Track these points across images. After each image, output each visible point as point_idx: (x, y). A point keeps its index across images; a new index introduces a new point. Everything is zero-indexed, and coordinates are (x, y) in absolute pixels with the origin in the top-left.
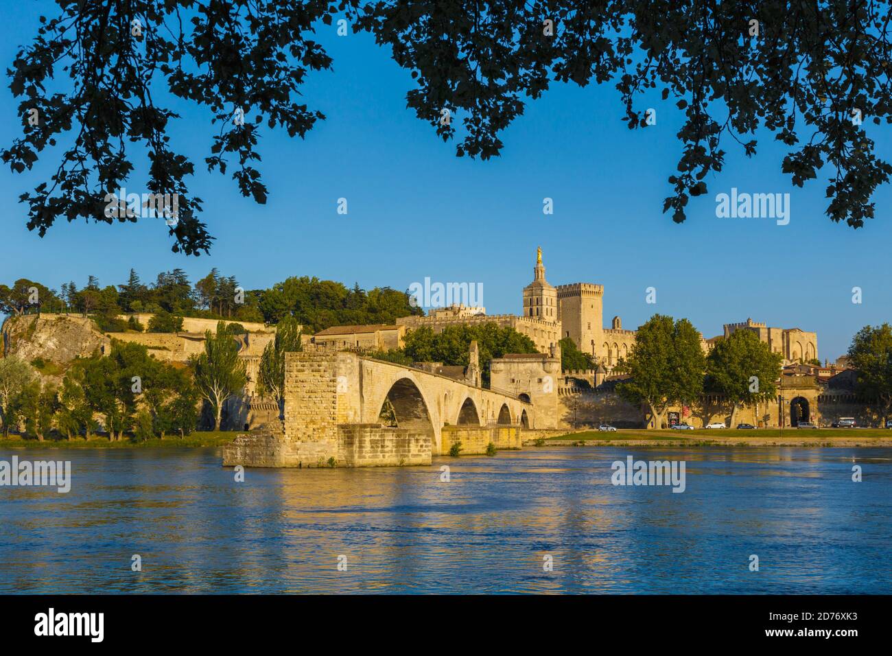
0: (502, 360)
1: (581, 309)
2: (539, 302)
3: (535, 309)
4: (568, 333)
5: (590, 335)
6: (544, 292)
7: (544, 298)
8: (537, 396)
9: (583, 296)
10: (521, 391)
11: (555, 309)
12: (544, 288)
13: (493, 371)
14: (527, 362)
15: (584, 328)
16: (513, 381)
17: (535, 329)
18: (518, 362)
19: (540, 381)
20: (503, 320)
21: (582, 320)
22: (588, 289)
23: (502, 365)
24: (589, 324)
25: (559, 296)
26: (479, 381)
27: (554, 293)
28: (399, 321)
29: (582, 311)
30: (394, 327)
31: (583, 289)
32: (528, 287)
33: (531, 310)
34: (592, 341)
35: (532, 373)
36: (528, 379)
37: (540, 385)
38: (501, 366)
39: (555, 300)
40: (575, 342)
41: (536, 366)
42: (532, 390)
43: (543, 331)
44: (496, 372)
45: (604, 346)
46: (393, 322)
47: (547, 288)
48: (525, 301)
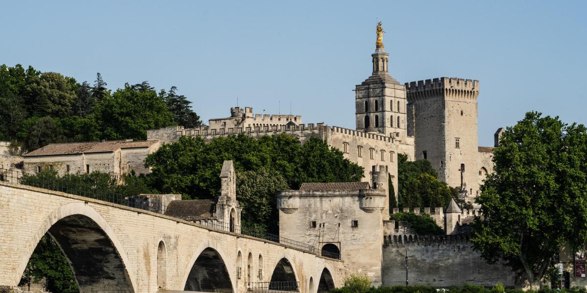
0: (297, 193)
1: (444, 117)
2: (380, 106)
3: (372, 116)
4: (425, 154)
5: (460, 157)
6: (388, 91)
7: (387, 100)
8: (351, 247)
9: (448, 98)
10: (327, 239)
11: (404, 117)
12: (386, 85)
13: (283, 210)
14: (335, 196)
15: (449, 146)
16: (314, 224)
17: (360, 147)
18: (321, 196)
19: (355, 224)
20: (309, 132)
21: (447, 133)
22: (456, 87)
23: (297, 200)
24: (457, 139)
25: (409, 97)
26: (238, 224)
27: (402, 94)
28: (151, 134)
29: (446, 120)
30: (143, 144)
31: (447, 86)
32: (364, 84)
33: (367, 119)
34: (463, 165)
35: (342, 214)
36: (337, 221)
37: (356, 231)
38: (295, 202)
39: (404, 103)
40: (435, 167)
41: (350, 203)
42: (344, 237)
43: (371, 149)
44: (286, 211)
45: (480, 173)
46: (144, 138)
47: (392, 86)
48: (358, 105)
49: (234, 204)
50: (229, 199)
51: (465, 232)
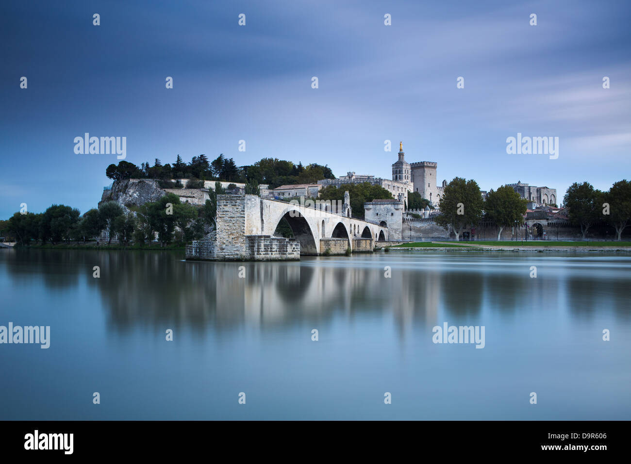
0: (371, 203)
1: (424, 176)
2: (400, 172)
3: (398, 175)
4: (417, 189)
5: (430, 190)
6: (404, 166)
7: (404, 170)
8: (391, 223)
9: (425, 169)
10: (382, 220)
11: (410, 176)
12: (403, 164)
13: (366, 209)
14: (385, 204)
15: (426, 186)
16: (377, 214)
17: (394, 187)
18: (380, 204)
19: (392, 214)
21: (425, 182)
22: (429, 165)
23: (372, 205)
24: (429, 184)
25: (412, 168)
26: (350, 214)
27: (409, 167)
28: (319, 182)
30: (315, 185)
31: (425, 165)
32: (395, 164)
33: (396, 176)
34: (431, 193)
35: (388, 210)
36: (386, 213)
37: (392, 217)
38: (370, 206)
39: (410, 171)
40: (421, 194)
41: (390, 207)
42: (389, 220)
44: (368, 209)
45: (438, 196)
46: (316, 182)
47: (405, 164)
49: (349, 207)
50: (347, 205)
51: (432, 218)
